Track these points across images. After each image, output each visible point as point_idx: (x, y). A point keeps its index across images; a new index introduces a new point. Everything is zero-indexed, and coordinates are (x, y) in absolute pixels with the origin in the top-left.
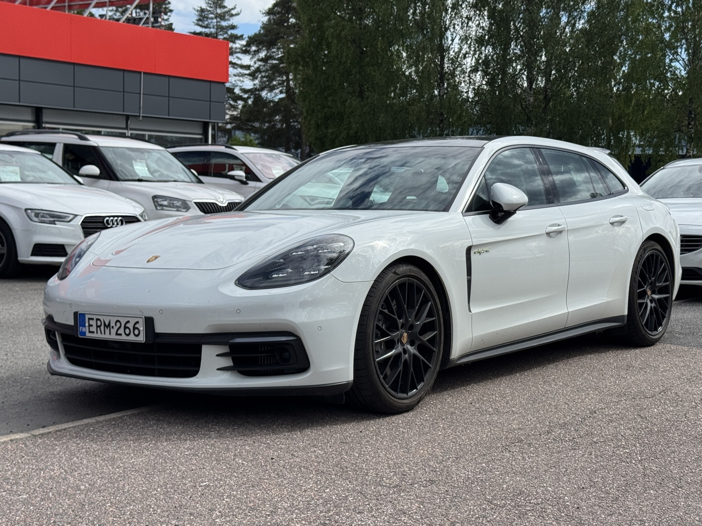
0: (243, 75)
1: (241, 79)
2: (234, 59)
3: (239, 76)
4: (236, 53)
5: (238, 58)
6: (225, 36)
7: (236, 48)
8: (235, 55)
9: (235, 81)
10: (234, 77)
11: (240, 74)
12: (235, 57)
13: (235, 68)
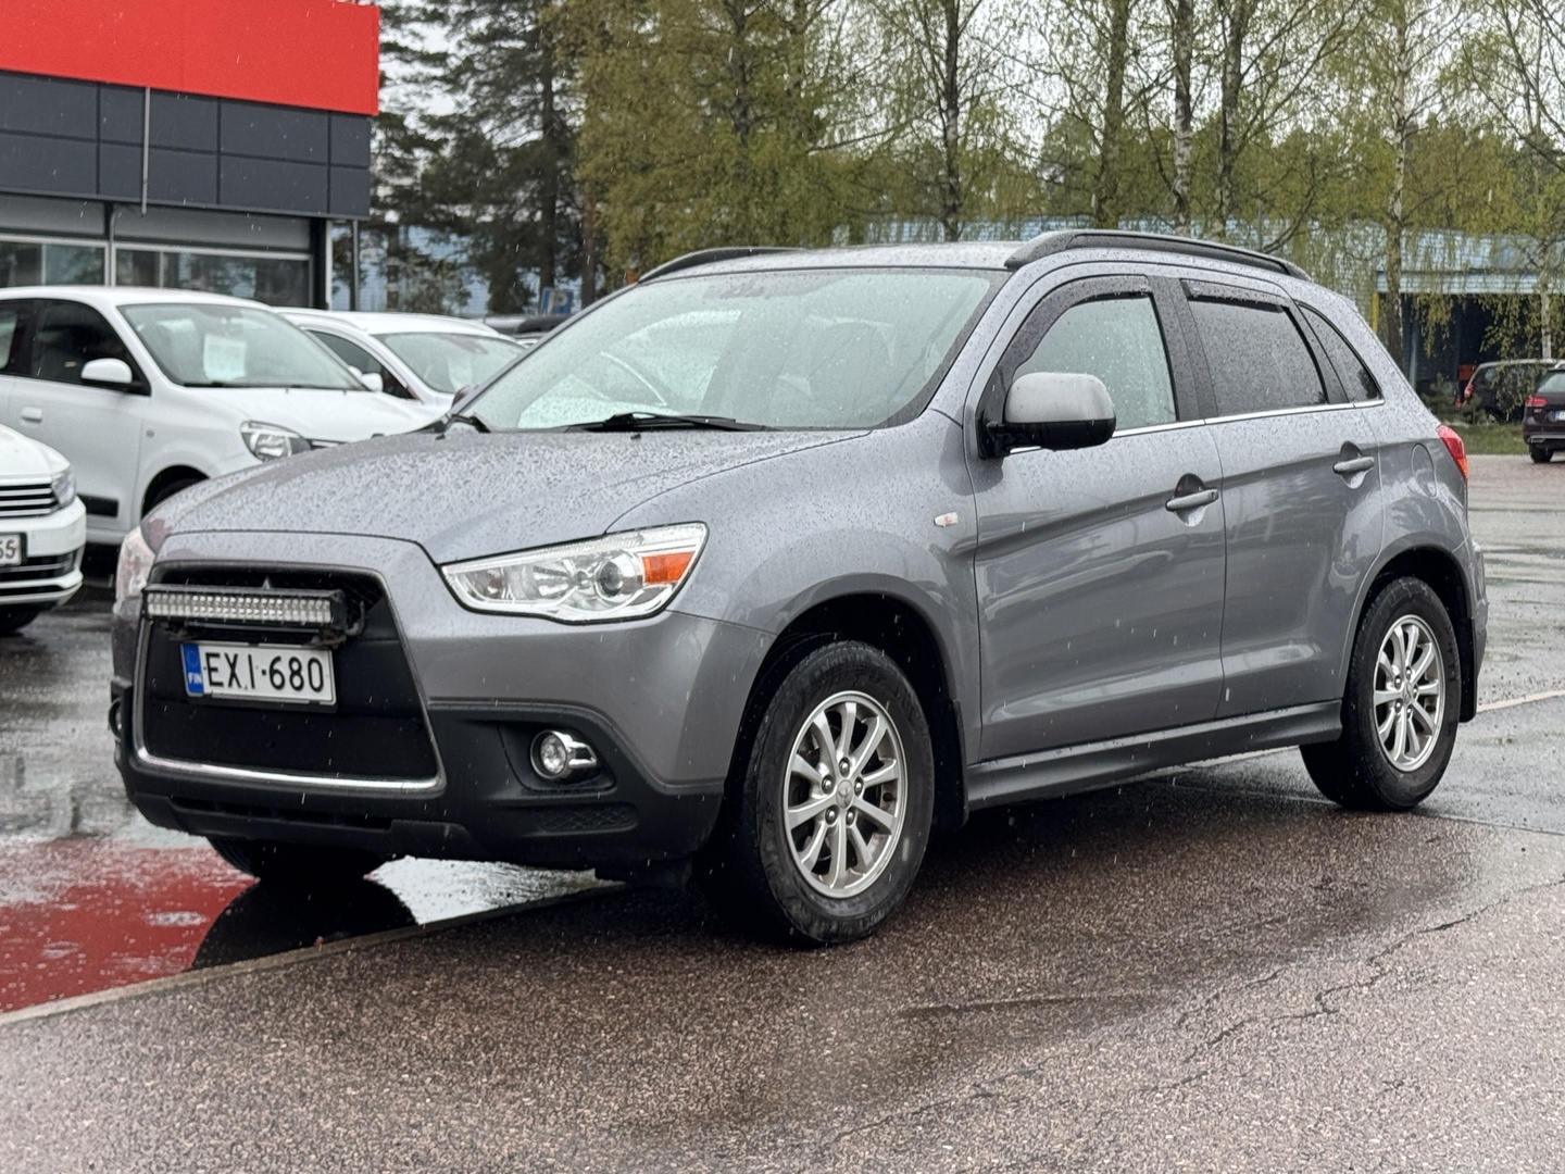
0: (427, 80)
1: (423, 88)
3: (417, 81)
8: (407, 27)
9: (407, 95)
10: (405, 85)
11: (420, 79)
12: (406, 33)
13: (407, 62)
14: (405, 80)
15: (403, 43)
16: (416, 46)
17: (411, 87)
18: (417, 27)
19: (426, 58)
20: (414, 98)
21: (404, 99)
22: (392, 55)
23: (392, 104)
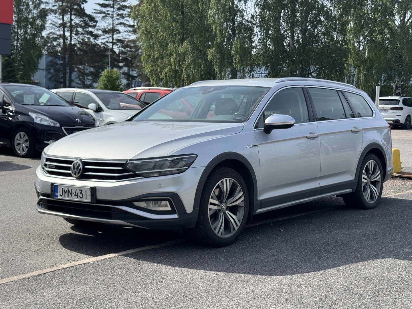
0: (130, 31)
1: (129, 34)
2: (125, 21)
3: (128, 32)
4: (126, 17)
5: (127, 20)
6: (119, 6)
7: (126, 14)
8: (125, 18)
9: (125, 35)
10: (125, 33)
11: (128, 31)
12: (125, 20)
13: (126, 27)
14: (125, 31)
15: (125, 22)
16: (128, 23)
17: (127, 33)
18: (128, 18)
19: (130, 26)
20: (127, 36)
21: (124, 36)
22: (122, 25)
23: (122, 37)
